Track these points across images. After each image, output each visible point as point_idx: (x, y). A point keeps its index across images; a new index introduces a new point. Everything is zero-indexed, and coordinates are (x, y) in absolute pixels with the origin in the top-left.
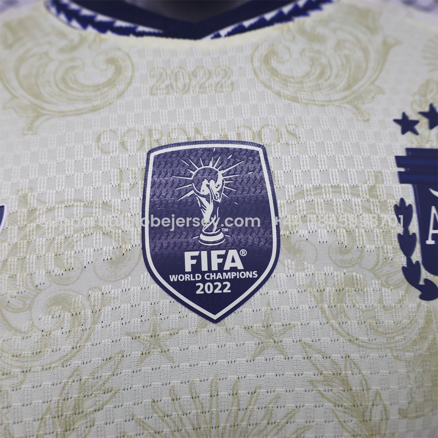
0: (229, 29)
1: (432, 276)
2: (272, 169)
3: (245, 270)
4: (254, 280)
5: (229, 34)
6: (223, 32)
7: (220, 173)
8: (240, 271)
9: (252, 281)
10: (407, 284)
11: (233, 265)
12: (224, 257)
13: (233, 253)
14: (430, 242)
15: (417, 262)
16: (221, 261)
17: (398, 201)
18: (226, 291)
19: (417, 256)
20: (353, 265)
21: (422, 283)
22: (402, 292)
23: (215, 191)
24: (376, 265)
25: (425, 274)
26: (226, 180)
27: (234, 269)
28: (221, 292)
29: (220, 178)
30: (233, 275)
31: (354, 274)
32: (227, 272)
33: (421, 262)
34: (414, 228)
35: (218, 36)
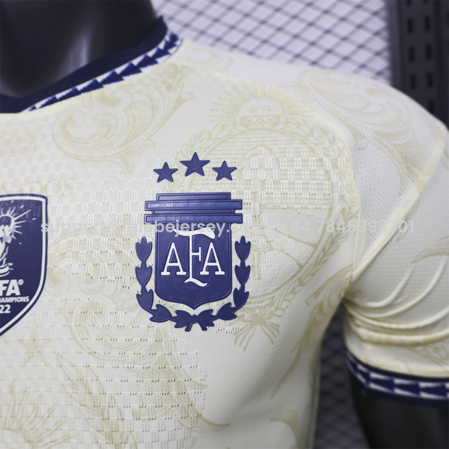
0: (43, 102)
1: (164, 302)
2: (49, 216)
3: (21, 296)
4: (26, 304)
5: (43, 106)
6: (38, 105)
7: (13, 220)
8: (17, 296)
9: (25, 304)
10: (140, 307)
11: (13, 292)
12: (7, 285)
13: (14, 282)
14: (165, 273)
16: (5, 288)
17: (140, 239)
18: (7, 311)
19: (151, 285)
20: (96, 293)
21: (154, 307)
22: (134, 315)
23: (8, 233)
24: (115, 292)
25: (157, 300)
26: (17, 225)
27: (13, 295)
28: (3, 312)
29: (13, 223)
30: (11, 300)
31: (96, 299)
32: (8, 297)
33: (154, 290)
34: (151, 261)
35: (34, 108)
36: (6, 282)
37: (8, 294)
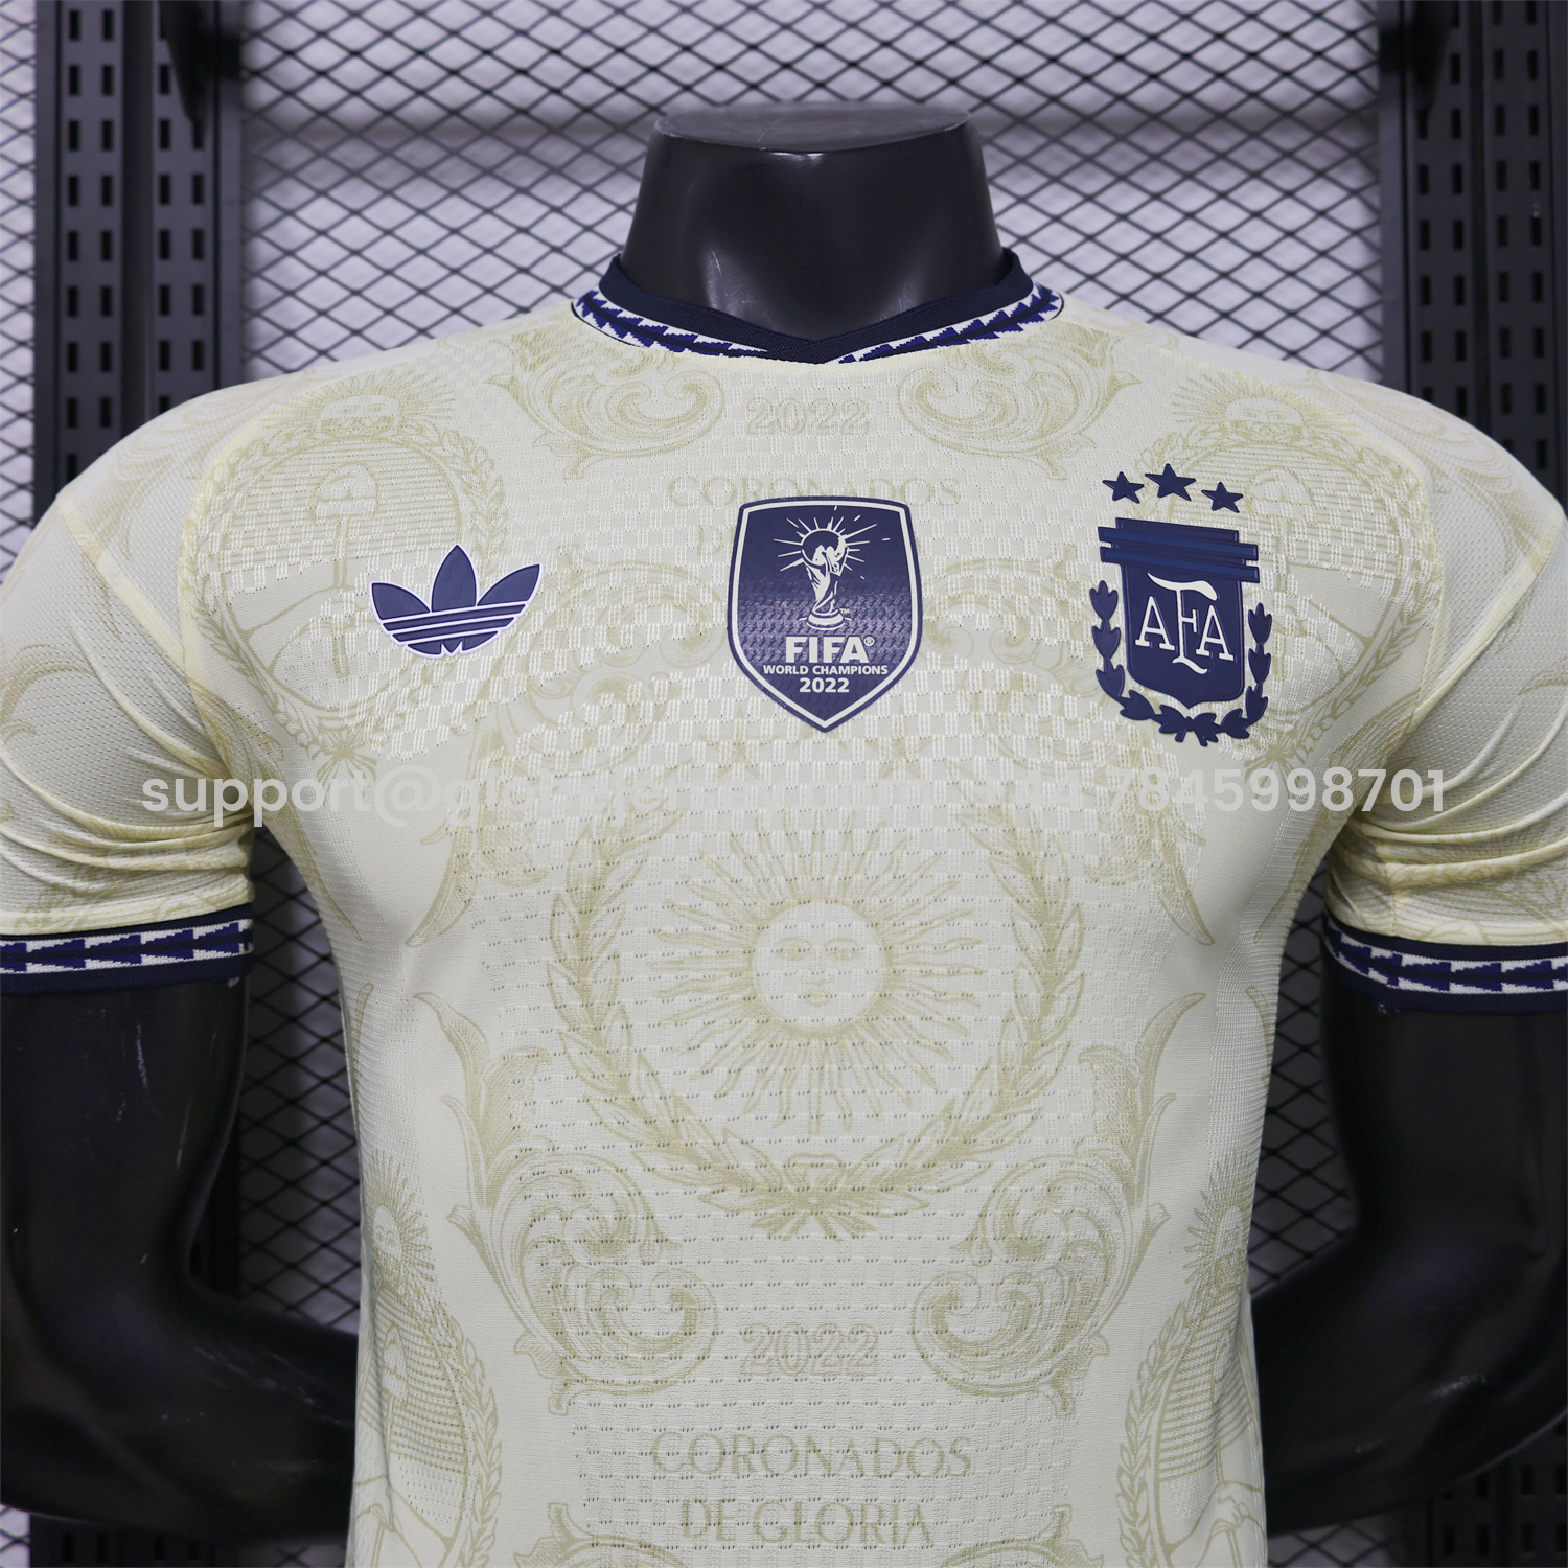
0: (868, 350)
1: (1142, 688)
2: (916, 536)
3: (870, 665)
4: (883, 677)
5: (867, 358)
6: (858, 355)
7: (842, 539)
8: (863, 665)
9: (877, 679)
10: (1103, 693)
11: (854, 657)
12: (843, 646)
13: (854, 641)
14: (1142, 642)
15: (1120, 667)
16: (837, 650)
17: (1097, 584)
18: (842, 690)
19: (1120, 658)
20: (1025, 662)
21: (1125, 694)
22: (1093, 704)
23: (834, 561)
24: (1058, 664)
25: (1131, 684)
26: (851, 547)
27: (853, 663)
28: (835, 691)
29: (842, 544)
30: (854, 669)
31: (1024, 673)
32: (844, 665)
33: (1125, 668)
34: (1118, 620)
35: (851, 359)
36: (841, 640)
37: (845, 659)
